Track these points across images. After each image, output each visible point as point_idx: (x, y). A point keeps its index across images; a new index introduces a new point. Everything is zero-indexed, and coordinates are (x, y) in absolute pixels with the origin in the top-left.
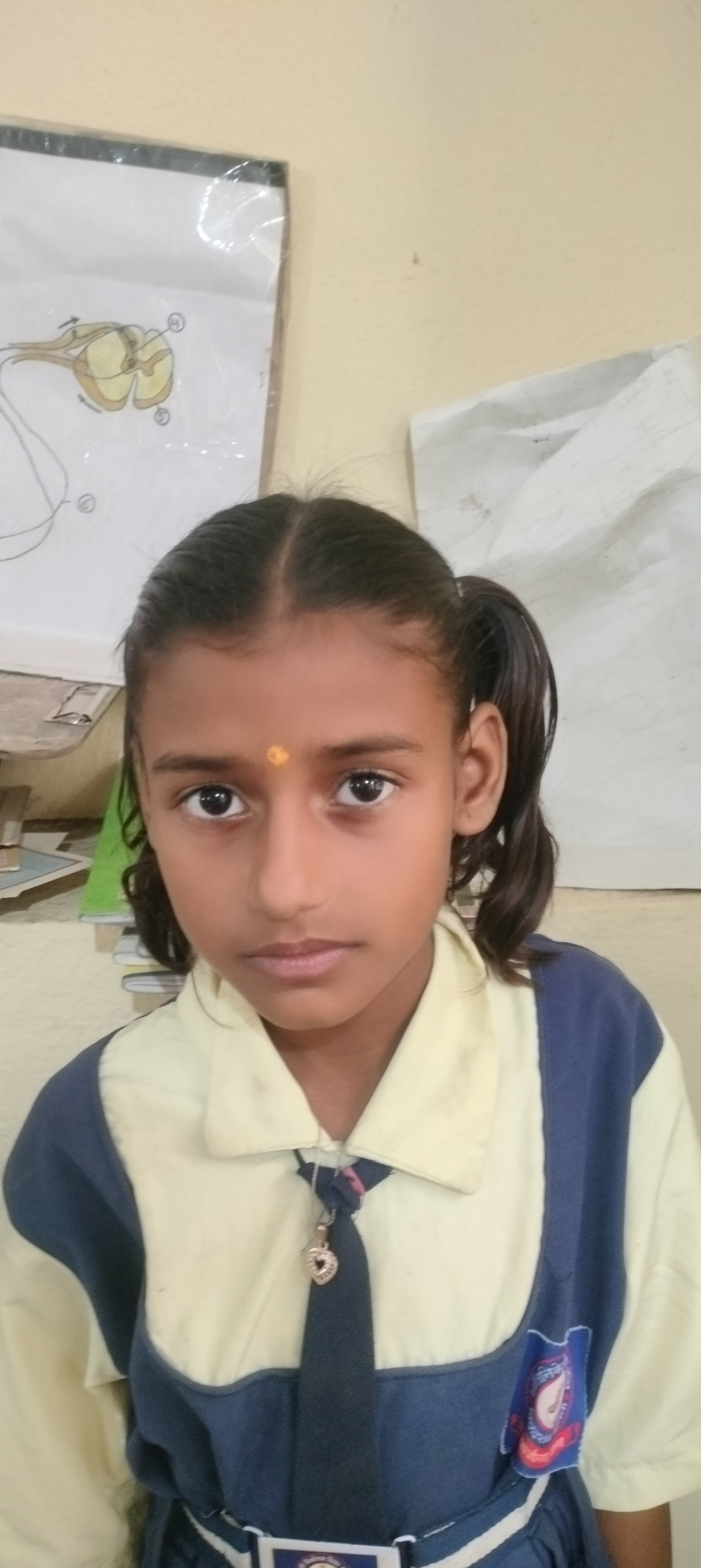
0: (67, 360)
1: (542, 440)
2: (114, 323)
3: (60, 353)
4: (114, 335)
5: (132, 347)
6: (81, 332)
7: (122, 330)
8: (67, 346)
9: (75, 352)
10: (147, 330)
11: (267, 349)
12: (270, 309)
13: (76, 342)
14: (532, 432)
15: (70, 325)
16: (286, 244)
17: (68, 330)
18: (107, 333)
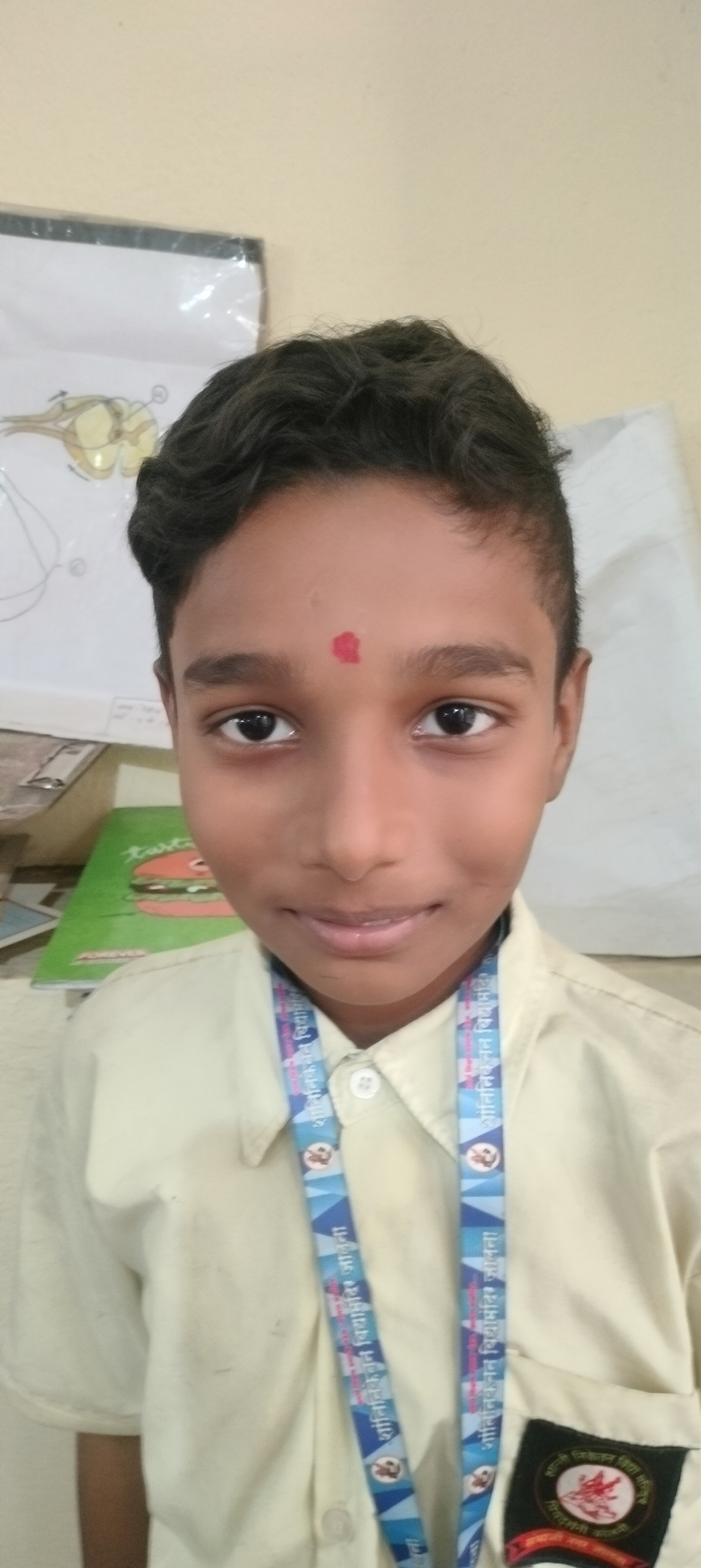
0: (58, 432)
2: (101, 396)
3: (49, 425)
4: (101, 408)
5: (118, 418)
6: (70, 404)
7: (108, 402)
8: (56, 419)
9: (64, 424)
10: (132, 402)
13: (64, 415)
15: (60, 399)
16: (264, 317)
17: (57, 404)
18: (94, 406)
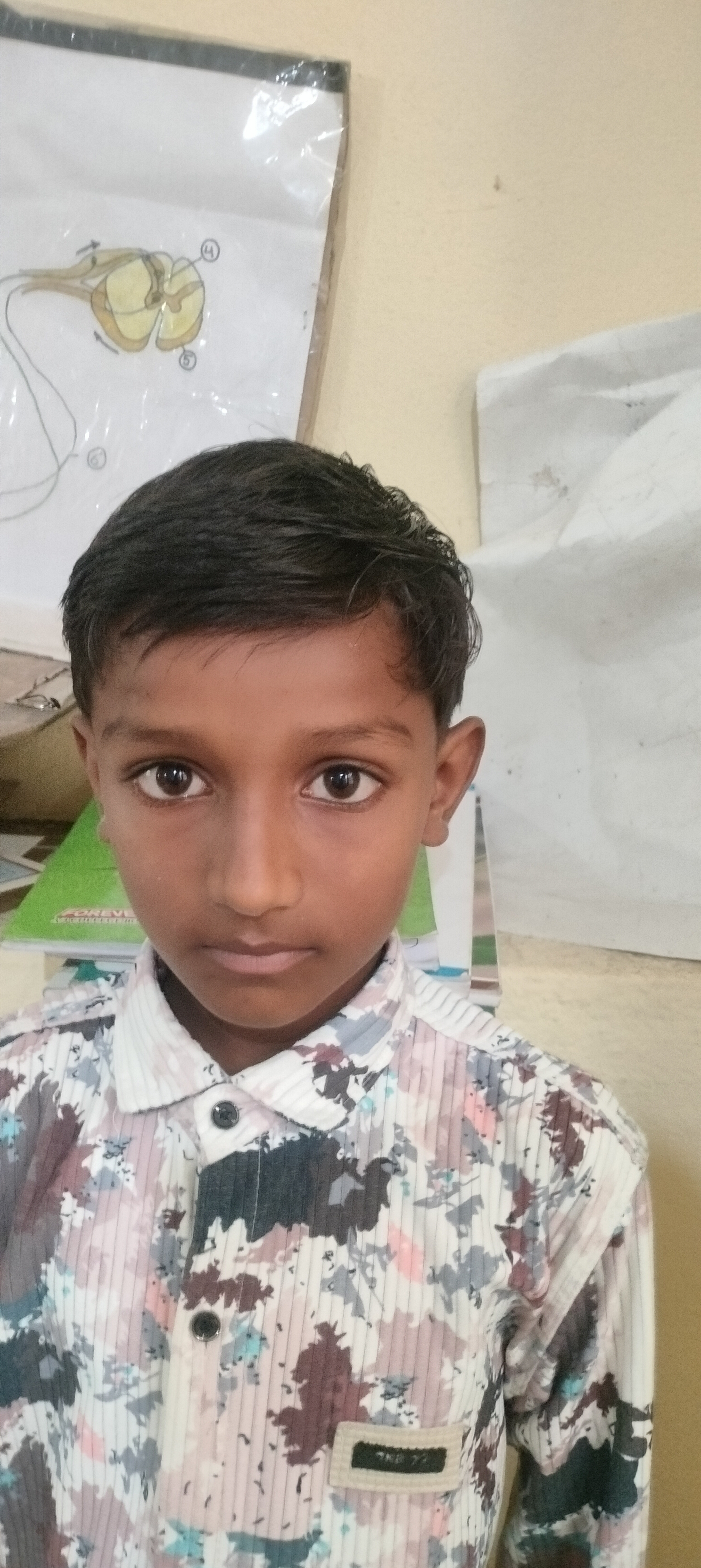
0: (84, 291)
1: (636, 404)
2: (140, 250)
3: (77, 283)
4: (139, 264)
5: (158, 278)
6: (101, 260)
7: (147, 258)
8: (84, 276)
9: (93, 283)
10: (175, 259)
11: (313, 284)
12: (320, 237)
13: (95, 271)
14: (624, 394)
15: (90, 251)
16: (343, 160)
17: (87, 257)
18: (130, 261)
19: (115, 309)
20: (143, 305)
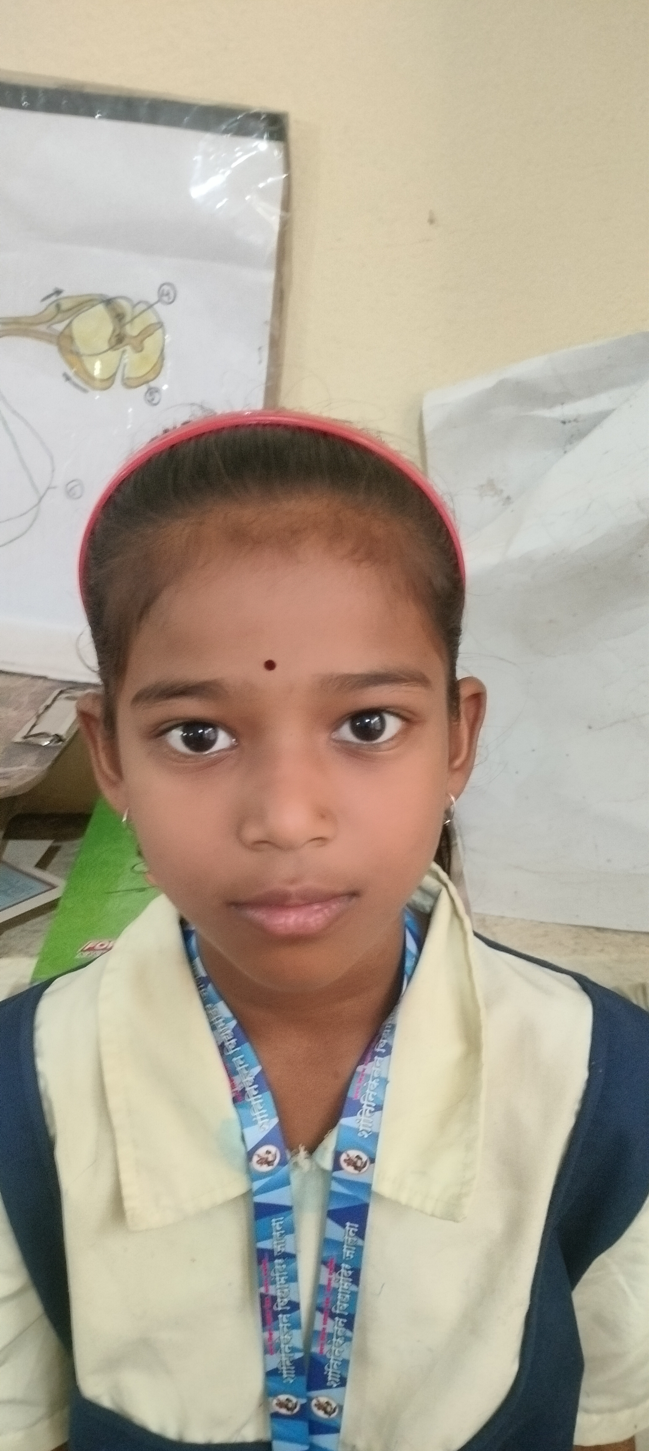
0: (52, 336)
1: (570, 422)
2: (101, 295)
3: (43, 328)
4: (100, 308)
5: (120, 320)
6: (66, 305)
7: (108, 302)
8: (49, 321)
9: (60, 327)
10: (135, 301)
11: (266, 322)
12: (269, 277)
13: (59, 317)
14: (559, 412)
15: (54, 298)
16: (286, 205)
17: (51, 304)
18: (93, 306)
19: (83, 350)
20: (106, 347)
